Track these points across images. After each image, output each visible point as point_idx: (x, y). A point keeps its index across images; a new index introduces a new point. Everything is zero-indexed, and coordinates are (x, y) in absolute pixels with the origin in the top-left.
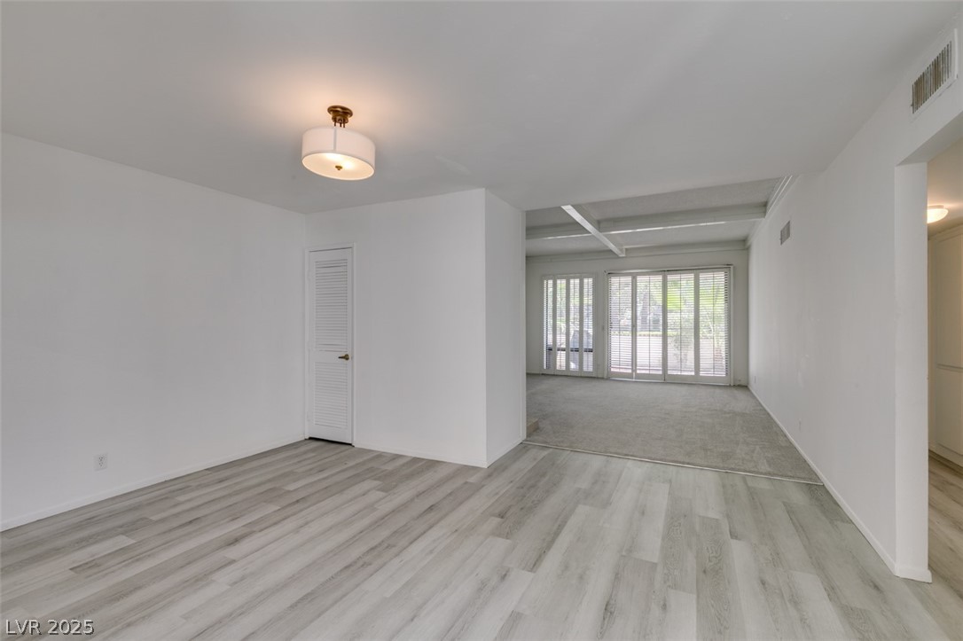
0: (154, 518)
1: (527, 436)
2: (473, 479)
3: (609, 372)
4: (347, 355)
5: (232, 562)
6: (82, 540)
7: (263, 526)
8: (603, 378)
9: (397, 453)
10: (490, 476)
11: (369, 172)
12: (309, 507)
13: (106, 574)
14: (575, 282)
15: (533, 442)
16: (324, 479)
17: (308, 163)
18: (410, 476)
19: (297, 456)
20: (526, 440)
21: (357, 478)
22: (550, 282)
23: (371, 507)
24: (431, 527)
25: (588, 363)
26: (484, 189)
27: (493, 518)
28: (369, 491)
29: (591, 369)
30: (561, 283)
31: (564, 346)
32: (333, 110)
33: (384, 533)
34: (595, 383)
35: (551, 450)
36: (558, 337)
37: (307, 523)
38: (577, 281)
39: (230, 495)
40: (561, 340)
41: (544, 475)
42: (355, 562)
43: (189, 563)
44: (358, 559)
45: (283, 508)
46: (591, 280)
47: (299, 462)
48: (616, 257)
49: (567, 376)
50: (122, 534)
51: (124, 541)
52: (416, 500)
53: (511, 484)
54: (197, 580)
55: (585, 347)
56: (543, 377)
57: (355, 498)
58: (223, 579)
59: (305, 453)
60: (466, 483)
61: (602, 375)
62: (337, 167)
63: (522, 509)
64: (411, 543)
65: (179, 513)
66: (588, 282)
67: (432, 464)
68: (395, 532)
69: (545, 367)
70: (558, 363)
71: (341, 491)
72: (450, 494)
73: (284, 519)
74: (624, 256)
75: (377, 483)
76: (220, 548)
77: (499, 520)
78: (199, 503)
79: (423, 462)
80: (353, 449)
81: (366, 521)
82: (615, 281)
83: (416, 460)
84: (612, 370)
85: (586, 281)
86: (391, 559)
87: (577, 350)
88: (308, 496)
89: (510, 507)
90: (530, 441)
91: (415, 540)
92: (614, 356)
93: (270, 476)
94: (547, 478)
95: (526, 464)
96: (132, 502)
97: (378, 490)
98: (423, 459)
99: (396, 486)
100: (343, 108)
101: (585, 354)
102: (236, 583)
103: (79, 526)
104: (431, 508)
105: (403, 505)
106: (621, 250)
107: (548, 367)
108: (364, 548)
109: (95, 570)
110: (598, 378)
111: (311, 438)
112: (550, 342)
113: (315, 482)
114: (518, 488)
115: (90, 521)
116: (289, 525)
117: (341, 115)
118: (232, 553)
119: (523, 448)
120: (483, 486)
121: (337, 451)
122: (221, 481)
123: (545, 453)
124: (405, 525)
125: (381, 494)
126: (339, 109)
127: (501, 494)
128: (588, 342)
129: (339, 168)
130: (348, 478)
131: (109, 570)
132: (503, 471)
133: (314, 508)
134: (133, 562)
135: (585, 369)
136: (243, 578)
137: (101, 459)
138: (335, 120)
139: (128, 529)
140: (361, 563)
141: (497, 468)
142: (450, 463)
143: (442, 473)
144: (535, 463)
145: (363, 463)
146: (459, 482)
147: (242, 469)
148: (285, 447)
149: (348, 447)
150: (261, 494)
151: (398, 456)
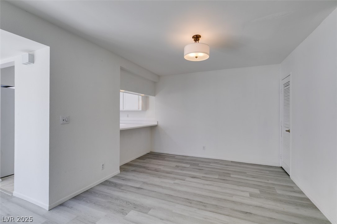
5: (184, 180)
7: (204, 179)
12: (222, 183)
16: (247, 180)
18: (278, 201)
45: (218, 179)
51: (188, 166)
58: (177, 181)
62: (196, 57)
71: (239, 185)
73: (210, 181)
75: (258, 192)
76: (190, 177)
88: (229, 180)
96: (205, 160)
98: (310, 202)
113: (242, 179)
121: (279, 176)
134: (180, 170)
136: (177, 184)
137: (204, 147)
142: (321, 213)
145: (274, 184)
147: (239, 165)
148: (267, 166)
149: (287, 176)
150: (224, 173)
151: (301, 192)
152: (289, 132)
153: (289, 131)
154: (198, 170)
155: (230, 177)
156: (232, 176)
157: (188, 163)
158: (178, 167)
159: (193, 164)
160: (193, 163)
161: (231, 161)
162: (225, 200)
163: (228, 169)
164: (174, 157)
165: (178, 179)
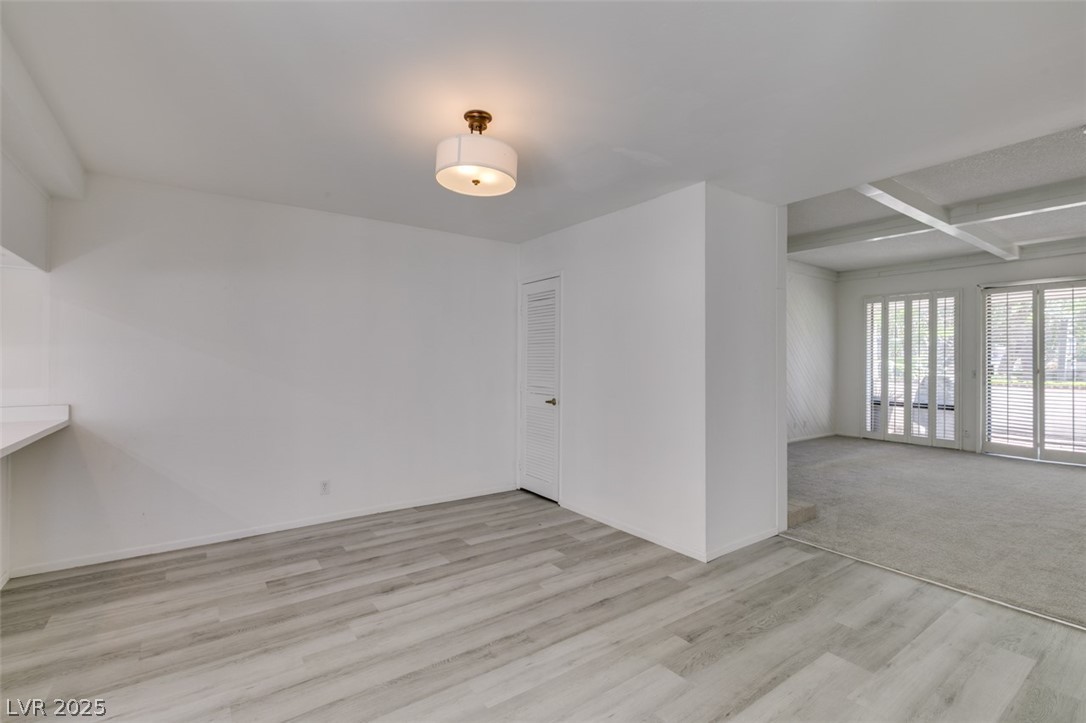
0: (347, 549)
1: (789, 527)
2: (677, 575)
3: (987, 442)
4: (554, 400)
5: (376, 612)
6: (290, 557)
7: (423, 579)
8: (974, 453)
9: (601, 521)
10: (704, 575)
11: (510, 185)
12: (476, 568)
13: (284, 595)
14: (921, 306)
15: (796, 536)
16: (509, 538)
17: (442, 178)
18: (602, 554)
19: (499, 507)
20: (785, 533)
21: (540, 545)
22: (878, 306)
23: (536, 584)
24: (588, 629)
25: (946, 428)
26: (704, 183)
27: (676, 637)
28: (545, 562)
29: (951, 436)
30: (897, 308)
31: (901, 400)
32: (469, 116)
33: (531, 620)
34: (956, 459)
35: (821, 554)
36: (891, 385)
37: (461, 587)
38: (925, 303)
39: (416, 539)
40: (896, 390)
41: (790, 590)
42: (480, 649)
43: (343, 602)
44: (486, 646)
45: (452, 563)
46: (951, 301)
47: (498, 514)
48: (1002, 261)
49: (907, 443)
50: (317, 558)
51: (314, 565)
52: (591, 588)
53: (732, 594)
54: (338, 623)
55: (939, 401)
56: (865, 443)
57: (527, 568)
58: (358, 627)
59: (508, 505)
60: (667, 578)
61: (971, 446)
62: (474, 182)
63: (727, 635)
64: (553, 643)
65: (367, 549)
66: (947, 304)
67: (638, 543)
68: (544, 623)
69: (869, 428)
70: (891, 423)
71: (515, 557)
72: (637, 589)
73: (444, 577)
74: (1016, 258)
75: (559, 554)
76: (376, 593)
77: (683, 643)
78: (388, 541)
79: (627, 539)
80: (558, 509)
81: (520, 601)
82: (997, 299)
83: (621, 534)
84: (993, 440)
85: (940, 301)
86: (519, 658)
87: (924, 406)
88: (481, 555)
89: (711, 628)
90: (791, 535)
91: (561, 640)
92: (998, 419)
93: (460, 525)
94: (793, 596)
95: (769, 568)
96: (340, 529)
97: (555, 564)
98: (629, 535)
99: (577, 563)
100: (480, 112)
101: (940, 414)
102: (363, 636)
103: (296, 544)
104: (602, 603)
105: (571, 590)
106: (1010, 251)
107: (874, 428)
108: (499, 634)
109: (280, 588)
110: (963, 451)
111: (522, 489)
112: (878, 392)
113: (497, 540)
114: (738, 602)
115: (307, 540)
116: (445, 585)
117: (478, 120)
118: (380, 602)
119: (778, 542)
120: (688, 587)
121: (541, 508)
122: (418, 522)
123: (808, 557)
124: (559, 618)
125: (555, 569)
126: (475, 114)
127: (707, 605)
128: (946, 394)
129: (476, 182)
130: (533, 542)
131: (287, 592)
132: (728, 571)
133: (479, 570)
134: (306, 589)
135: (940, 435)
136: (371, 633)
137: (325, 485)
138: (472, 127)
139: (324, 555)
140: (486, 652)
141: (721, 566)
142: (660, 546)
143: (643, 557)
144: (784, 569)
145: (557, 528)
146: (658, 574)
147: (444, 512)
148: (494, 495)
149: (554, 505)
150: (442, 543)
151: (602, 526)
152: (554, 404)
153: (553, 402)
154: (366, 566)
155: (468, 546)
156: (471, 542)
157: (296, 556)
158: (284, 584)
159: (319, 554)
160: (321, 551)
161: (415, 508)
162: (540, 602)
163: (436, 530)
164: (204, 556)
165: (354, 618)
